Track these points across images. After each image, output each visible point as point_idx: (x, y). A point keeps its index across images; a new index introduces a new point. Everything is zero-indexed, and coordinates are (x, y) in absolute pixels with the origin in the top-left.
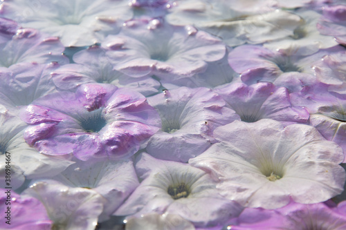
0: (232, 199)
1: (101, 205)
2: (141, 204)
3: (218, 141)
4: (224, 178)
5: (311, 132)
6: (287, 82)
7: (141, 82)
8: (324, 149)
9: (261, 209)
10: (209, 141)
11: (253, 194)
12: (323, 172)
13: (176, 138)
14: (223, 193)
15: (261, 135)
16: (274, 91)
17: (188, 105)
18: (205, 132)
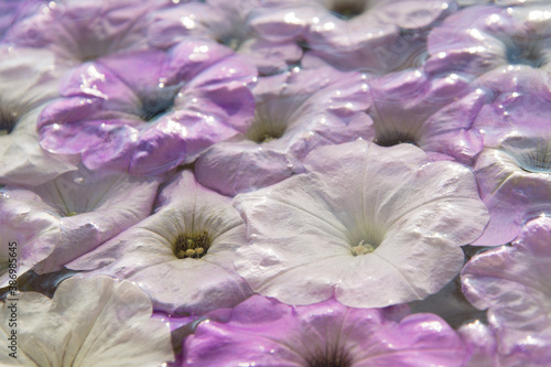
0: (245, 274)
1: (53, 246)
2: (112, 256)
3: (305, 171)
4: (260, 237)
5: (457, 180)
6: (495, 83)
7: (275, 50)
8: (454, 215)
9: (275, 301)
10: (290, 169)
11: (282, 272)
12: (421, 255)
13: (247, 154)
14: (238, 263)
15: (379, 172)
16: (461, 97)
17: (311, 100)
18: (296, 151)
